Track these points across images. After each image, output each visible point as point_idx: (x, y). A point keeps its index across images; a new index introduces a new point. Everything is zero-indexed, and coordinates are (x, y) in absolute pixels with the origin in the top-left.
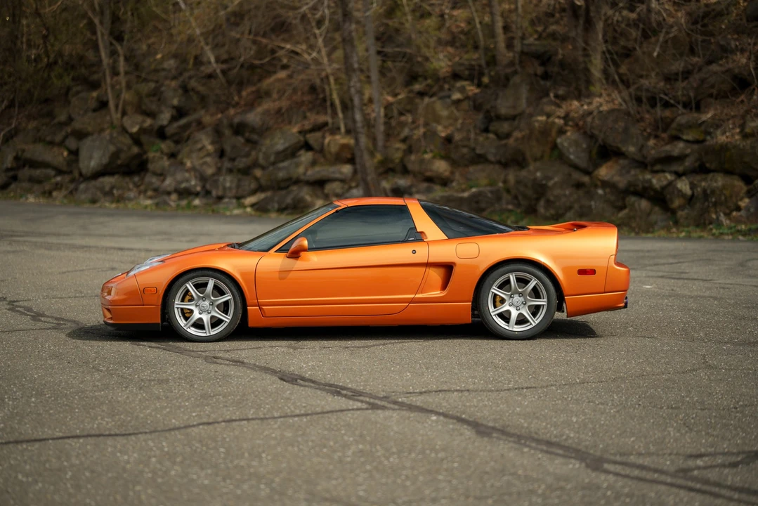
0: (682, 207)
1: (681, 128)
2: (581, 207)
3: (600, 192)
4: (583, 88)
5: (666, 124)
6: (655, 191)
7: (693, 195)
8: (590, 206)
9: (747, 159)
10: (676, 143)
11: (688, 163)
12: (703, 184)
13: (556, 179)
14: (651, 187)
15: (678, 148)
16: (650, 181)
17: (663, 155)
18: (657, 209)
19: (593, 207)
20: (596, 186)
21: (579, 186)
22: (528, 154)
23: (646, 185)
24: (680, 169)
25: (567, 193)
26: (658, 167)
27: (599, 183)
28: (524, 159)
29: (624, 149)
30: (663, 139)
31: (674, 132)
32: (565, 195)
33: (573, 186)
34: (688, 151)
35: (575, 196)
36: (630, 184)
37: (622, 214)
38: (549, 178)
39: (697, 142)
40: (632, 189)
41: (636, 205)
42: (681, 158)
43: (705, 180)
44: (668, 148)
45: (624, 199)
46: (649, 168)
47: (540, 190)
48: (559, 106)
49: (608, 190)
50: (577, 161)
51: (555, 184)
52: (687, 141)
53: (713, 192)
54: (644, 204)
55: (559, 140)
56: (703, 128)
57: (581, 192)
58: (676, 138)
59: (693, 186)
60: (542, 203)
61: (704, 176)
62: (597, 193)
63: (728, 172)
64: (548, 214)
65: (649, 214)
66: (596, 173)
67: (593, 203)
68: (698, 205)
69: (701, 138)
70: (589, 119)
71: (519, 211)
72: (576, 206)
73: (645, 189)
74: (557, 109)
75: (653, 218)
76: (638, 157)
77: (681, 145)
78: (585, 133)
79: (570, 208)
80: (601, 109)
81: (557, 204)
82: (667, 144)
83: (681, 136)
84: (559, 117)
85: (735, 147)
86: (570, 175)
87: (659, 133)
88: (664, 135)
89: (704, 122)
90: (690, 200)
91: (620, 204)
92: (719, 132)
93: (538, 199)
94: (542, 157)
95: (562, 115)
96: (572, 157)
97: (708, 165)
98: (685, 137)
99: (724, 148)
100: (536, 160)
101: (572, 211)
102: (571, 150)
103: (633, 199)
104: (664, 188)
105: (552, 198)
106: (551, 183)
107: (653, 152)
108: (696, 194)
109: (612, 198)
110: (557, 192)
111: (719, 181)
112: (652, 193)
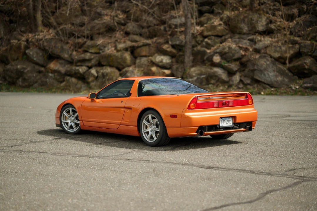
0: (93, 81)
1: (89, 47)
2: (42, 82)
3: (50, 75)
4: (33, 27)
5: (81, 46)
6: (81, 74)
7: (98, 76)
8: (46, 81)
9: (119, 61)
10: (86, 53)
11: (93, 62)
12: (102, 71)
13: (28, 69)
14: (79, 73)
15: (88, 56)
16: (78, 70)
17: (81, 59)
18: (80, 82)
19: (48, 82)
20: (48, 72)
21: (40, 72)
22: (9, 58)
23: (77, 72)
24: (90, 65)
25: (35, 75)
26: (79, 64)
27: (50, 71)
28: (7, 59)
29: (62, 56)
30: (80, 52)
31: (85, 49)
32: (33, 76)
33: (37, 72)
34: (92, 57)
35: (39, 77)
36: (67, 71)
37: (63, 84)
38: (25, 69)
39: (96, 53)
40: (68, 73)
41: (70, 80)
42: (89, 60)
43: (102, 69)
44: (83, 55)
45: (64, 78)
46: (74, 64)
47: (20, 74)
48: (22, 36)
49: (56, 74)
50: (38, 61)
51: (28, 71)
52: (91, 53)
53: (107, 74)
54: (74, 80)
55: (27, 51)
56: (98, 47)
57: (41, 75)
58: (86, 51)
59: (97, 72)
60: (20, 80)
61: (101, 68)
62: (49, 75)
63: (111, 66)
64: (24, 85)
65: (76, 84)
66: (48, 66)
67: (48, 80)
68: (100, 80)
69: (98, 51)
70: (41, 42)
71: (5, 84)
72: (39, 81)
73: (75, 73)
74: (22, 37)
75: (79, 86)
76: (69, 60)
77: (88, 54)
78: (40, 48)
79: (36, 82)
80: (46, 38)
81: (30, 80)
82: (82, 54)
83: (88, 50)
84: (23, 41)
85: (114, 55)
86: (34, 67)
87: (77, 49)
88: (80, 50)
89: (99, 45)
90: (97, 78)
91: (61, 80)
92: (106, 49)
93: (18, 78)
94: (17, 59)
95: (25, 40)
96: (35, 59)
97: (102, 63)
98: (90, 51)
99: (110, 56)
100: (14, 60)
101: (37, 84)
102: (35, 56)
103: (68, 78)
104: (84, 73)
105: (27, 78)
106: (26, 71)
107: (76, 57)
108: (99, 75)
109: (58, 77)
110: (29, 75)
111: (108, 70)
112: (79, 75)
